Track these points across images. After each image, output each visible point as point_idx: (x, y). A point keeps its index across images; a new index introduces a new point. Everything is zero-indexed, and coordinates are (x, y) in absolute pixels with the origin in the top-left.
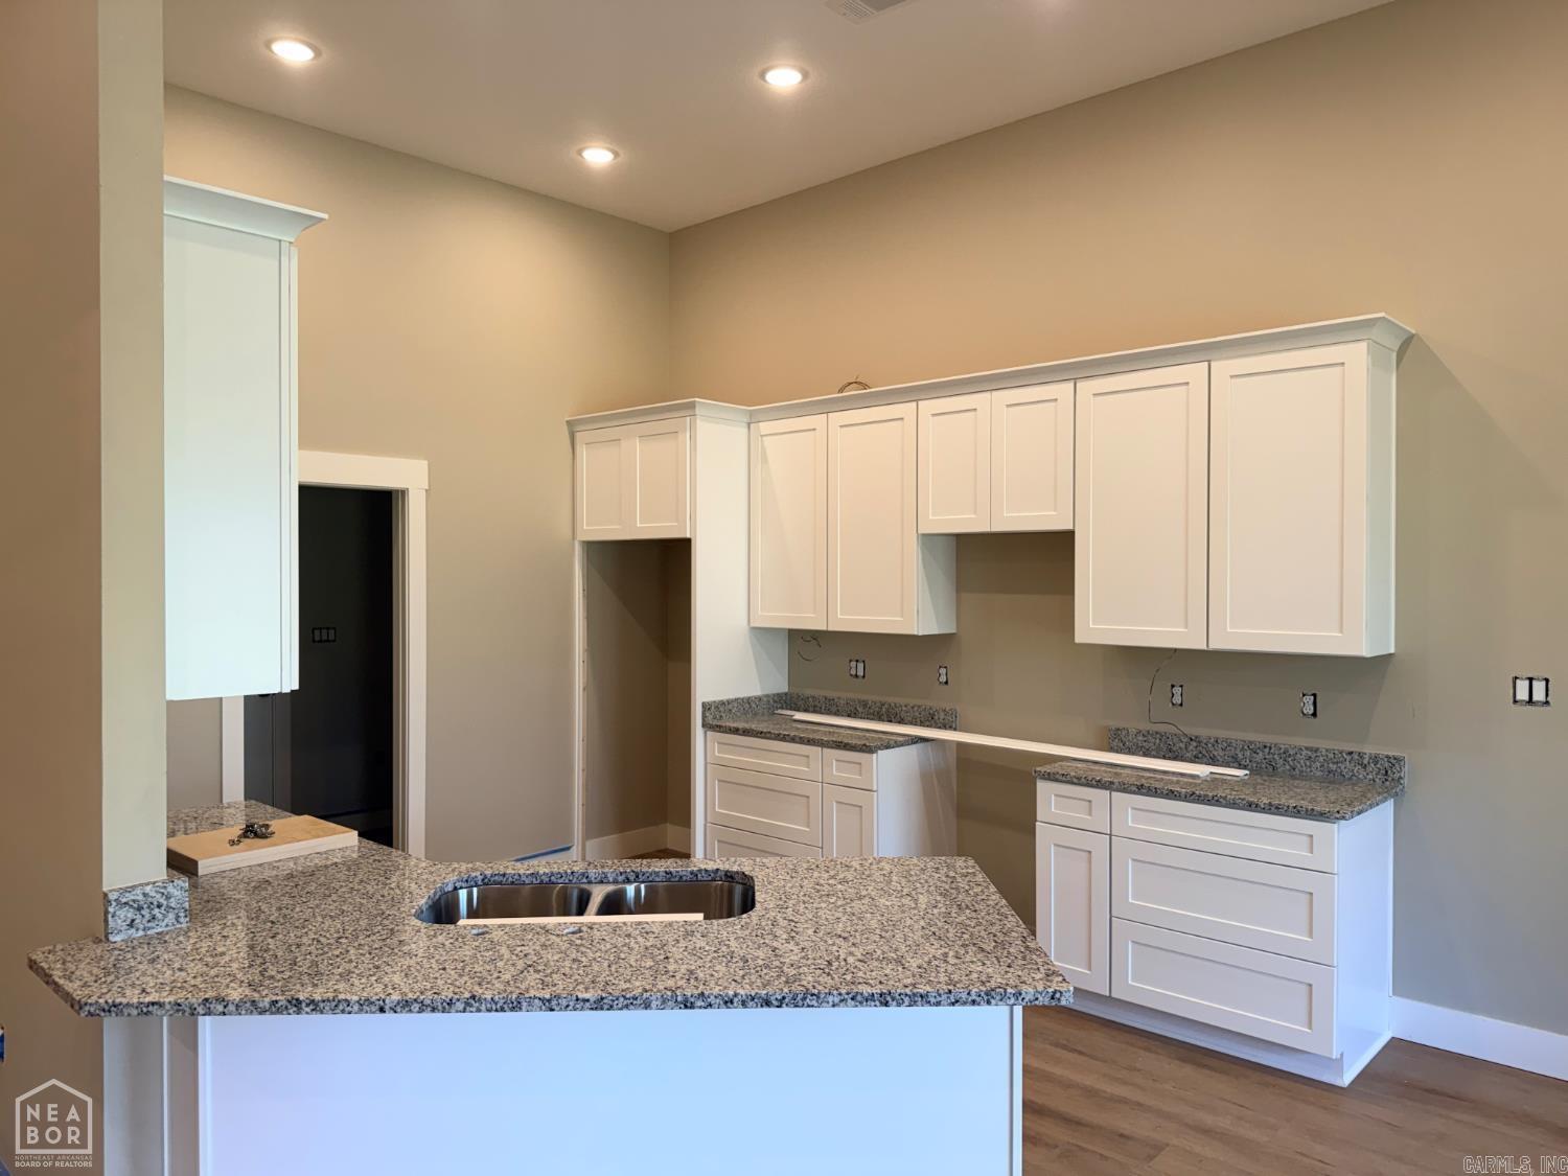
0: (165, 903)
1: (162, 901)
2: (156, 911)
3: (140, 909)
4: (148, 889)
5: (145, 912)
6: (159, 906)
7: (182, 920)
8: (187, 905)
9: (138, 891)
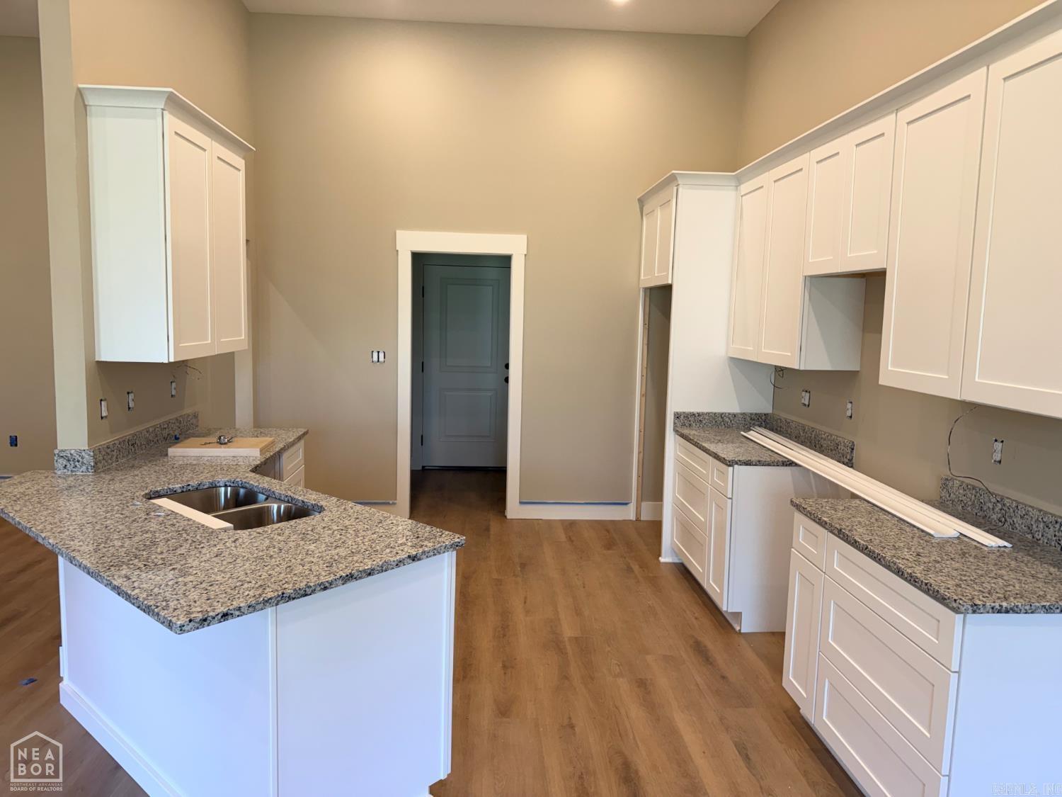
0: (81, 460)
1: (80, 459)
2: (77, 463)
3: (69, 460)
4: (72, 452)
5: (72, 462)
6: (78, 461)
7: (90, 470)
8: (92, 464)
9: (68, 452)
